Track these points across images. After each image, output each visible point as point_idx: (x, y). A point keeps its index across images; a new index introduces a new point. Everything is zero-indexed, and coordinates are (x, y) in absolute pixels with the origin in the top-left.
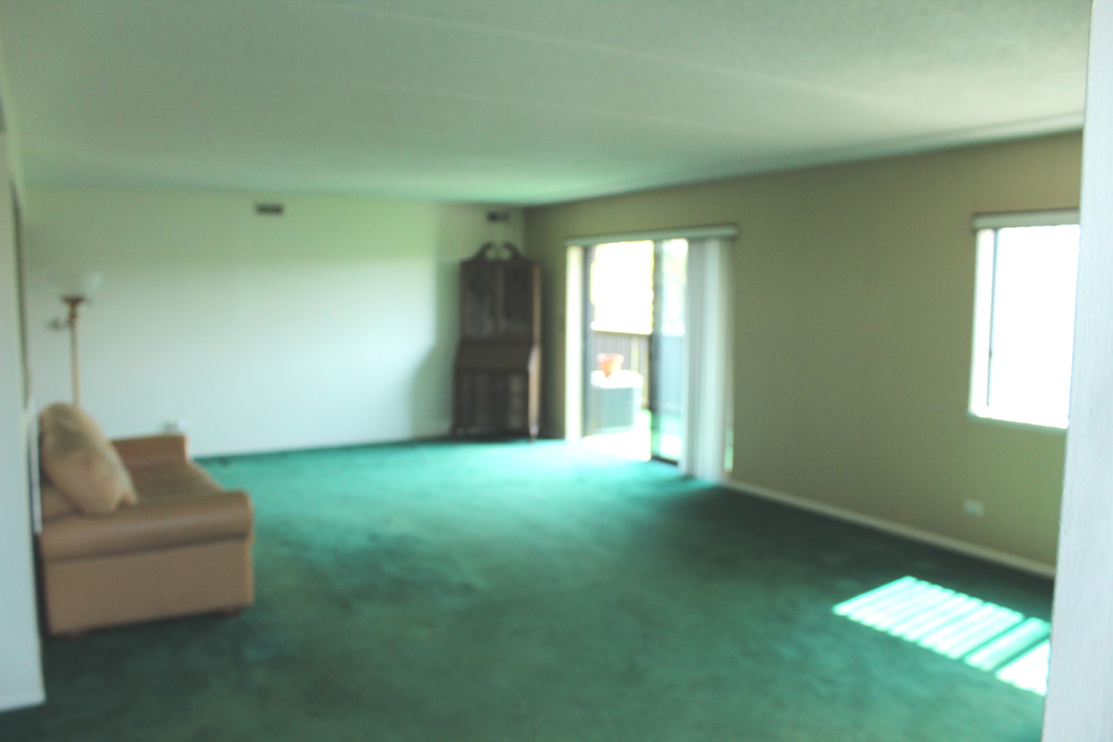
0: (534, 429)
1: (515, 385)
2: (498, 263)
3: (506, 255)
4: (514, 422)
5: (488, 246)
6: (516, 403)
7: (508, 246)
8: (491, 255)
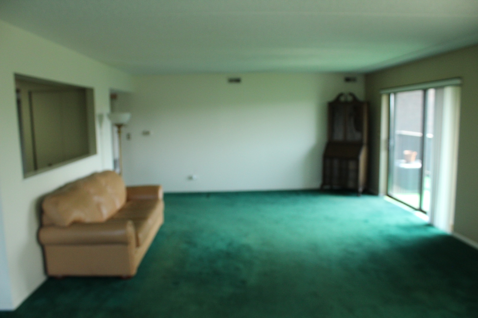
0: (361, 189)
1: (352, 165)
2: (346, 103)
3: (350, 99)
4: (351, 185)
5: (341, 95)
6: (352, 175)
7: (351, 94)
8: (342, 99)
